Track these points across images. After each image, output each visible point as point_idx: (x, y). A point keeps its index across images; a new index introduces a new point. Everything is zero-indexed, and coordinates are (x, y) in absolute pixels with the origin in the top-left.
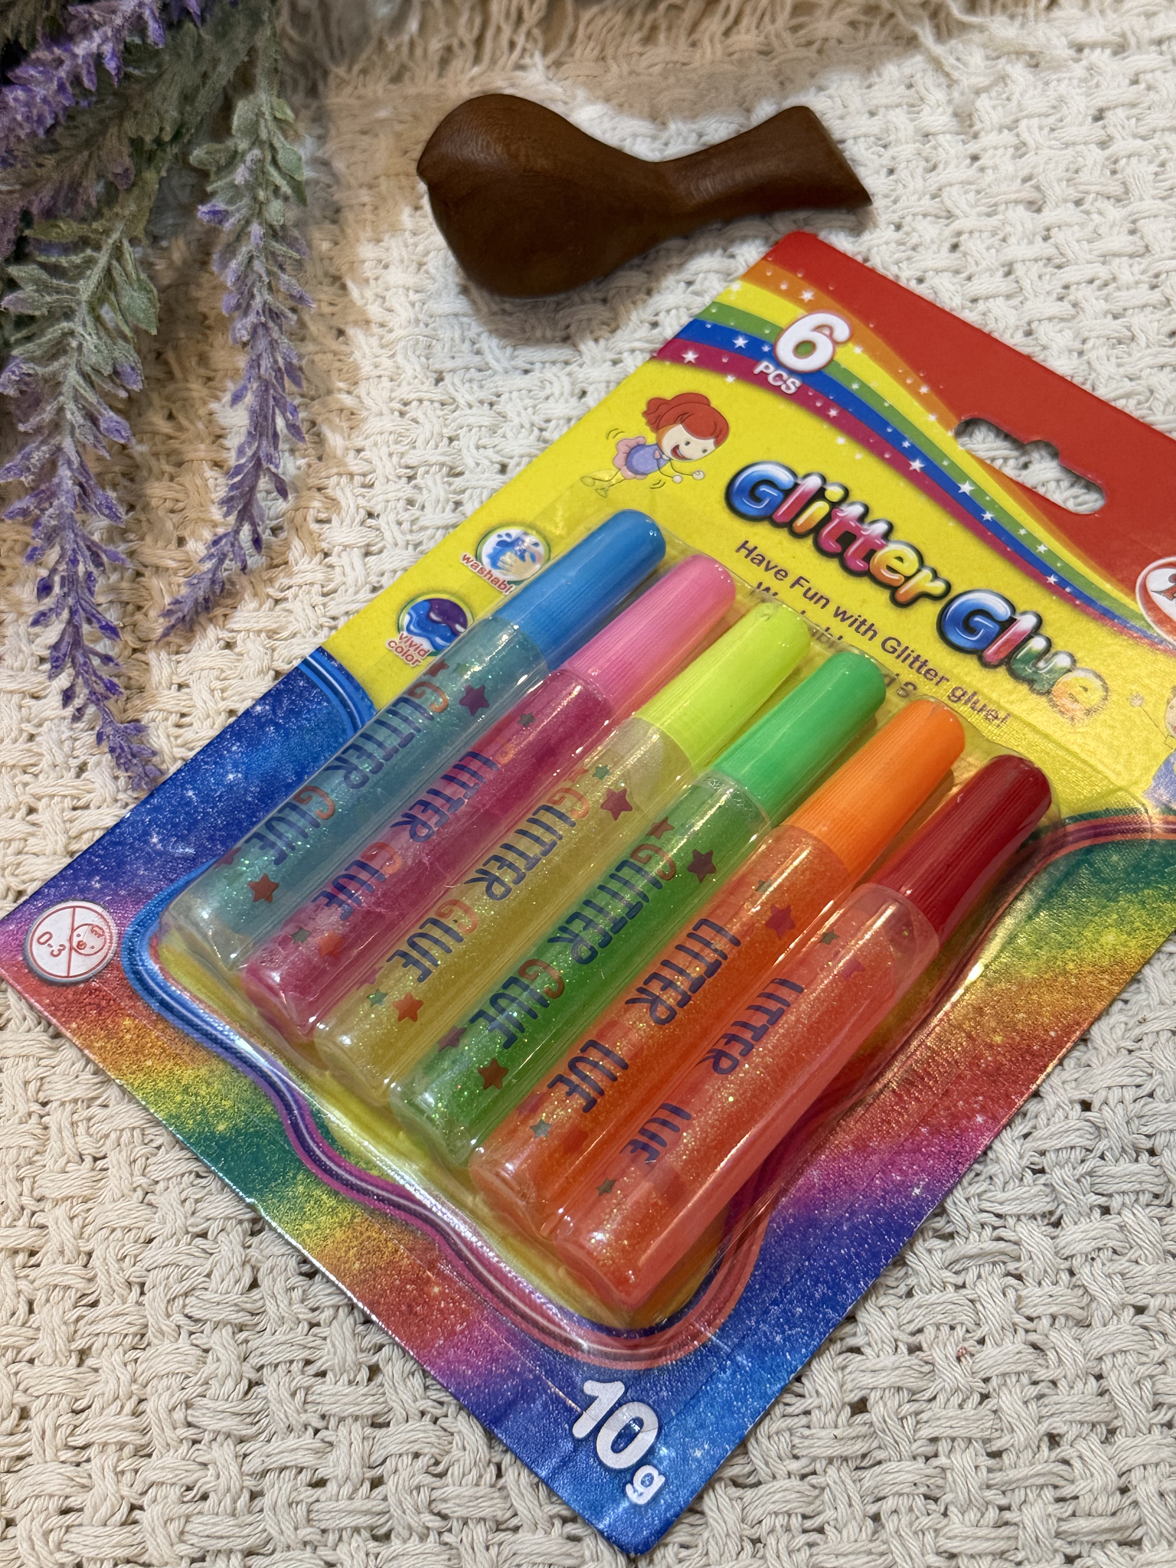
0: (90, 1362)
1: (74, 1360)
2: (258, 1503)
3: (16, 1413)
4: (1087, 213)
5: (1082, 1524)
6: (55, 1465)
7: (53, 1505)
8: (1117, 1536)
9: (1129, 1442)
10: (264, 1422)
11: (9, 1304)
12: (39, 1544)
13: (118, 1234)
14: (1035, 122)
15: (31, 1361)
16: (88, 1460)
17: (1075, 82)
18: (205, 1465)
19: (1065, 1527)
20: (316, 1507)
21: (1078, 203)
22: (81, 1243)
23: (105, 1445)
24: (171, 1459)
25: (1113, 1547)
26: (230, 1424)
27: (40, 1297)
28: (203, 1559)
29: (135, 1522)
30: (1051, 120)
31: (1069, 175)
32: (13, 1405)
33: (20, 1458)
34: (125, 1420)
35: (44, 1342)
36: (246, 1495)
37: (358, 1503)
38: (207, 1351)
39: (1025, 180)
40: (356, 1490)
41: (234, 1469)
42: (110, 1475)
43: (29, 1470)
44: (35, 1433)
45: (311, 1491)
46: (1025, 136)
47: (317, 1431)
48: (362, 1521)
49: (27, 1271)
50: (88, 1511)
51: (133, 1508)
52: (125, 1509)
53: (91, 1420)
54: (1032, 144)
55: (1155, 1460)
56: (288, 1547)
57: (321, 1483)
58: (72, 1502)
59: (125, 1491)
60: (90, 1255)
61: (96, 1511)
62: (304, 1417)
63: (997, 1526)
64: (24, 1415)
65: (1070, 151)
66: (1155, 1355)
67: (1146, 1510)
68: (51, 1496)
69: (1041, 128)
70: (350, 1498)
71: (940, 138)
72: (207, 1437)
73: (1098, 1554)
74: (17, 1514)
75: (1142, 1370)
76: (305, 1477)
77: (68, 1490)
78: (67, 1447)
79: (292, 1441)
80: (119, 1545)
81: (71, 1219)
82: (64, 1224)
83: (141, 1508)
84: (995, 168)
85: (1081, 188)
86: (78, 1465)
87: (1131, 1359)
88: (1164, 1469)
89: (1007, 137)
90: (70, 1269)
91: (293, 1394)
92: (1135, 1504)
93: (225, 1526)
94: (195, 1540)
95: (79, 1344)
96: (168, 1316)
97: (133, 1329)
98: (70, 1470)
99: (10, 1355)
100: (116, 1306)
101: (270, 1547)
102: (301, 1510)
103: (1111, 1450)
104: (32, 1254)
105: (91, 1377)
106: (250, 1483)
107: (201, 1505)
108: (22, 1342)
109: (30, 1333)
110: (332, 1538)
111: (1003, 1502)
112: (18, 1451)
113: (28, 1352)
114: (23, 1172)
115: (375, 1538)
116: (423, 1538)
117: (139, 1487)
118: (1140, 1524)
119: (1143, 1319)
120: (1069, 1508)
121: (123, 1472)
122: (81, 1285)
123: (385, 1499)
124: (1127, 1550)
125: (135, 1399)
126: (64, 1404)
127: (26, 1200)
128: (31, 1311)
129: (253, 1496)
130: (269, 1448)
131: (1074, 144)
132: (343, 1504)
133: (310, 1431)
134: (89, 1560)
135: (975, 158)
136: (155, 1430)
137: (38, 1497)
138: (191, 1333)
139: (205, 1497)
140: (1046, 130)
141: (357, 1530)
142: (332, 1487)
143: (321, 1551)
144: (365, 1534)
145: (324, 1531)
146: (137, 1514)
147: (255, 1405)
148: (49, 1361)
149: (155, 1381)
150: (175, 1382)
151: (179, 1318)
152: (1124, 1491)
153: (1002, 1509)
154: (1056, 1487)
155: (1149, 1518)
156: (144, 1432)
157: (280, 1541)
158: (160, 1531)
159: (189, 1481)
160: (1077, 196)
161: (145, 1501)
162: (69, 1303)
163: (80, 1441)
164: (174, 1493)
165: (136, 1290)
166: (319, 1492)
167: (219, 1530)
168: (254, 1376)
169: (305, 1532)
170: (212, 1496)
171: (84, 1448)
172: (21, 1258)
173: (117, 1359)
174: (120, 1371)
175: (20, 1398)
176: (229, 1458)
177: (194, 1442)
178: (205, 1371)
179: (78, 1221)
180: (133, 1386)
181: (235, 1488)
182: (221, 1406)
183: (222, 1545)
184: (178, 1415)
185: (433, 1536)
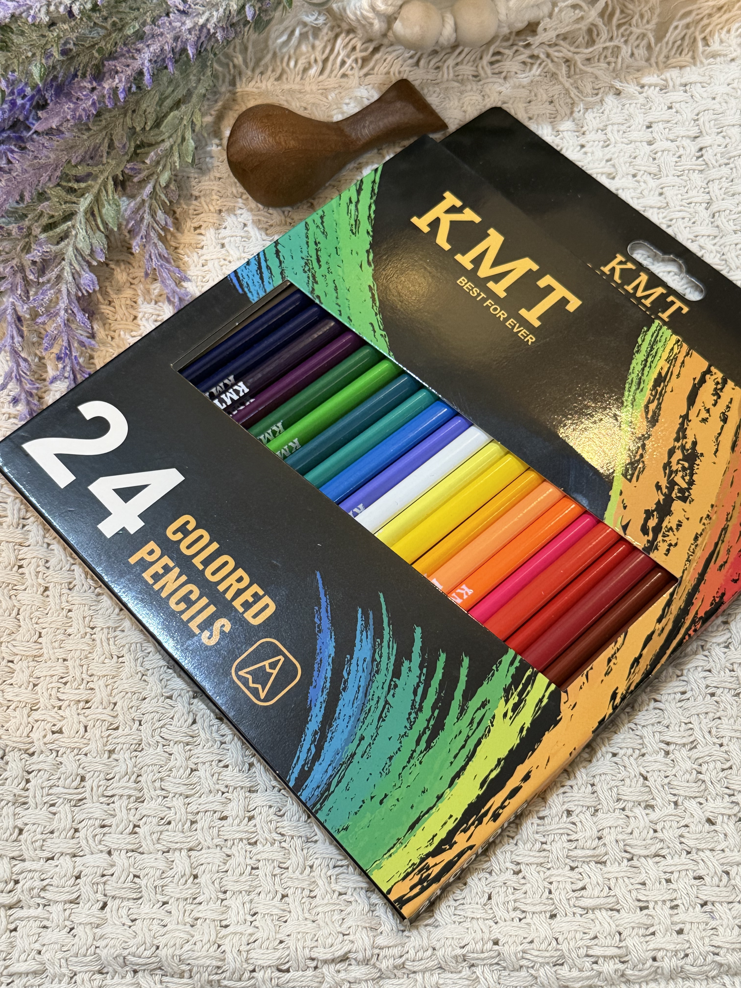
0: (114, 756)
1: (106, 755)
2: (194, 826)
3: (79, 779)
4: (638, 182)
5: (578, 852)
6: (98, 805)
7: (97, 823)
8: (595, 859)
9: (604, 816)
10: (198, 788)
11: (75, 727)
12: (91, 841)
13: (129, 695)
14: (616, 127)
15: (86, 755)
16: (113, 803)
17: (639, 106)
18: (169, 808)
19: (571, 853)
20: (222, 829)
21: (634, 176)
22: (111, 698)
23: (122, 796)
24: (153, 804)
25: (593, 864)
26: (182, 789)
27: (90, 724)
28: (168, 852)
29: (136, 833)
30: (623, 128)
31: (630, 160)
32: (78, 775)
33: (81, 800)
34: (131, 784)
35: (92, 746)
36: (189, 823)
37: (242, 828)
38: (171, 754)
39: (607, 161)
40: (241, 822)
41: (183, 810)
42: (124, 811)
43: (85, 806)
44: (88, 789)
45: (220, 822)
46: (610, 135)
47: (223, 793)
48: (244, 835)
49: (84, 711)
50: (114, 827)
51: (135, 826)
52: (131, 826)
53: (115, 783)
54: (613, 140)
55: (615, 825)
56: (209, 848)
57: (224, 818)
58: (106, 822)
59: (131, 818)
60: (115, 704)
61: (117, 826)
62: (217, 787)
63: (540, 851)
64: (83, 779)
65: (632, 145)
66: (620, 777)
67: (609, 848)
68: (96, 819)
69: (618, 131)
70: (238, 825)
71: (565, 133)
72: (171, 795)
73: (585, 866)
74: (80, 826)
75: (613, 783)
76: (217, 815)
77: (104, 817)
78: (103, 796)
79: (211, 798)
80: (128, 843)
81: (107, 686)
82: (103, 688)
83: (139, 826)
84: (593, 153)
85: (637, 167)
86: (108, 804)
87: (609, 778)
88: (619, 829)
89: (600, 136)
90: (105, 711)
91: (213, 775)
92: (605, 845)
93: (179, 837)
94: (165, 843)
95: (109, 747)
96: (153, 737)
97: (135, 742)
98: (105, 807)
99: (76, 751)
100: (127, 731)
101: (200, 847)
102: (215, 830)
103: (595, 819)
104: (87, 702)
105: (115, 763)
106: (191, 817)
107: (167, 826)
108: (82, 746)
109: (86, 741)
110: (229, 843)
111: (544, 840)
112: (80, 797)
113: (85, 750)
114: (83, 662)
115: (250, 844)
116: (272, 844)
117: (138, 817)
118: (606, 854)
119: (615, 759)
120: (574, 845)
121: (130, 809)
122: (111, 719)
123: (255, 826)
124: (599, 865)
125: (135, 775)
126: (102, 775)
127: (84, 676)
128: (86, 731)
129: (192, 823)
130: (201, 800)
131: (635, 142)
132: (235, 828)
133: (220, 793)
134: (115, 849)
135: (582, 146)
136: (145, 790)
137: (90, 819)
138: (164, 746)
139: (169, 823)
140: (621, 132)
141: (241, 840)
142: (230, 820)
143: (224, 849)
144: (245, 842)
145: (226, 840)
146: (137, 829)
147: (195, 780)
148: (95, 755)
149: (146, 768)
150: (156, 768)
151: (158, 738)
152: (600, 838)
153: (542, 843)
154: (568, 835)
155: (610, 851)
156: (141, 790)
157: (205, 844)
158: (148, 837)
159: (162, 816)
160: (634, 172)
161: (141, 823)
162: (104, 728)
163: (110, 793)
164: (155, 820)
165: (137, 723)
166: (224, 822)
167: (176, 839)
168: (194, 767)
169: (216, 841)
170: (173, 823)
171: (112, 796)
172: (81, 705)
173: (127, 755)
174: (128, 761)
175: (81, 771)
176: (181, 805)
177: (165, 797)
178: (171, 764)
179: (110, 687)
180: (135, 769)
181: (184, 819)
182: (178, 781)
183: (177, 846)
184: (157, 784)
185: (277, 844)
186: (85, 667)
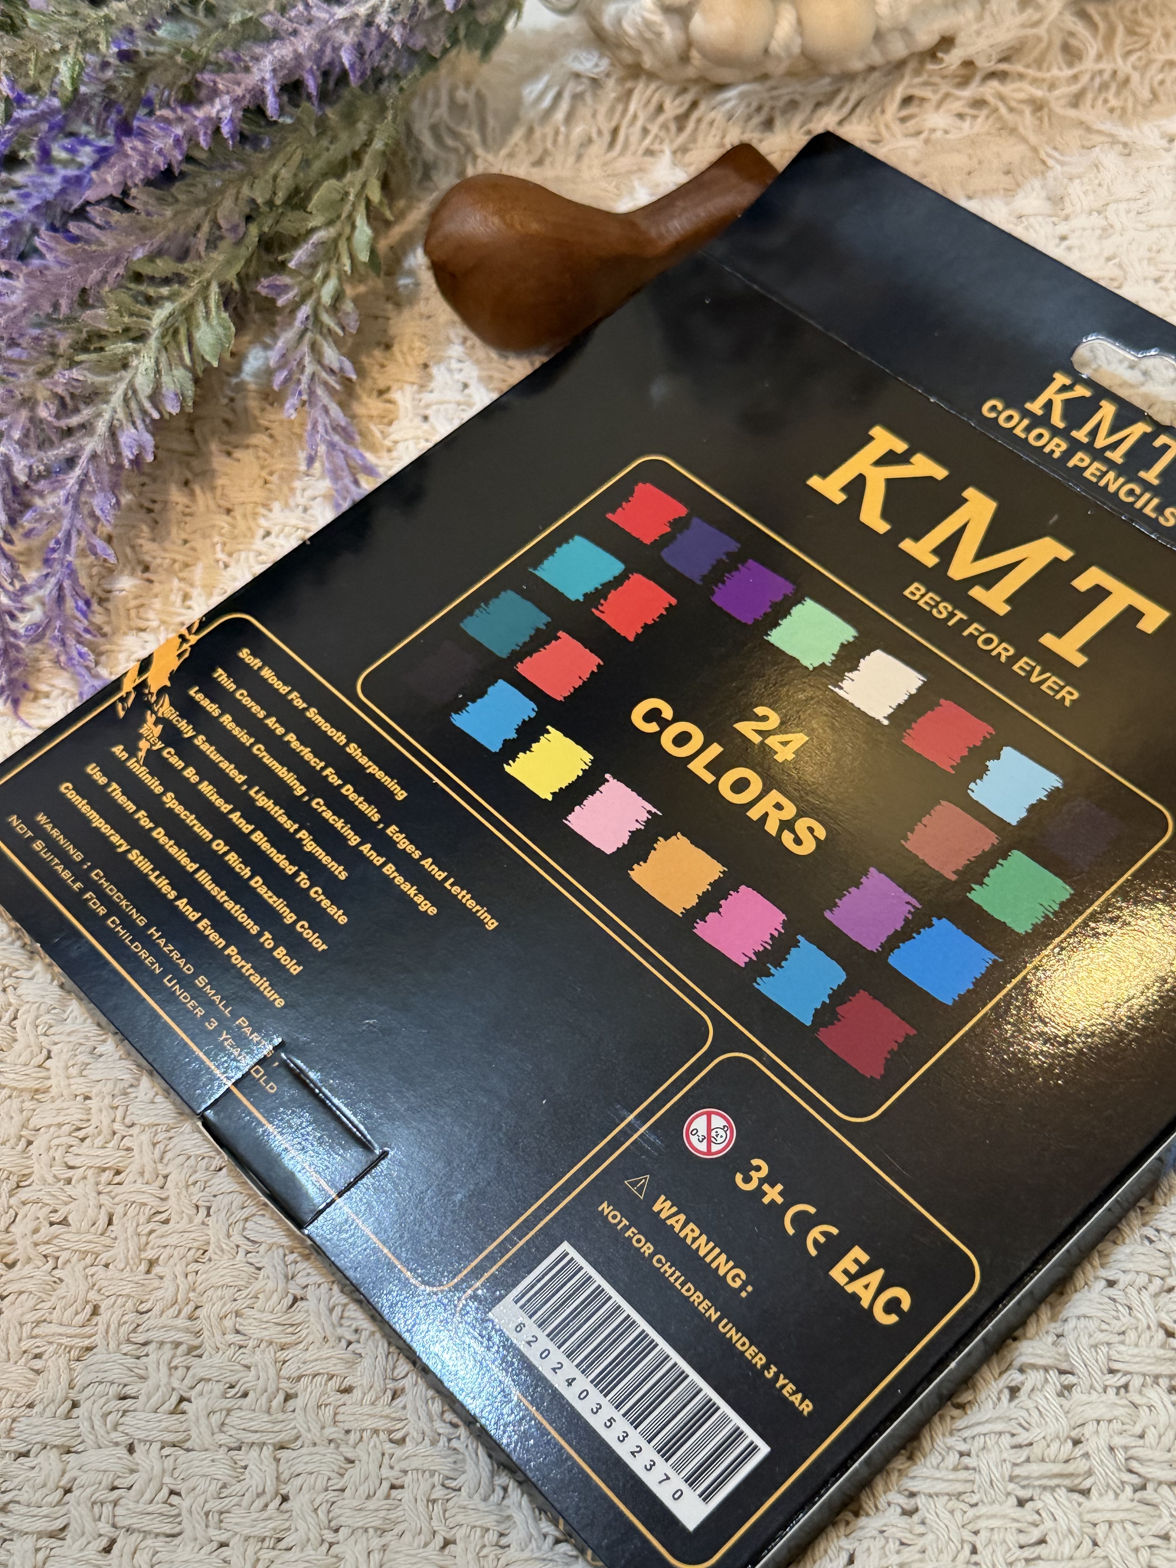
0: (157, 1270)
1: (143, 1267)
2: (291, 1404)
3: (89, 1309)
4: (1166, 289)
5: (1035, 1469)
6: (118, 1356)
7: (113, 1390)
8: (1067, 1482)
9: (1085, 1398)
10: (305, 1332)
11: (91, 1212)
12: (97, 1423)
13: (192, 1161)
14: (1123, 206)
15: (107, 1266)
16: (147, 1355)
17: (1164, 170)
18: (248, 1367)
19: (1018, 1471)
20: (341, 1409)
21: (1157, 280)
22: (160, 1166)
23: (162, 1344)
24: (217, 1359)
25: (1062, 1493)
26: (273, 1332)
27: (119, 1211)
28: (239, 1449)
29: (184, 1413)
30: (1139, 204)
31: (1148, 255)
32: (87, 1302)
33: (89, 1349)
34: (181, 1322)
35: (119, 1250)
36: (281, 1397)
37: (378, 1410)
38: (259, 1269)
39: (1109, 259)
40: (377, 1399)
41: (272, 1372)
42: (164, 1369)
43: (96, 1358)
44: (101, 1328)
45: (339, 1396)
46: (1113, 218)
47: (350, 1343)
48: (382, 1424)
49: (111, 1187)
50: (142, 1399)
51: (182, 1399)
52: (174, 1399)
53: (152, 1321)
54: (1118, 226)
55: (1108, 1416)
56: (315, 1444)
57: (348, 1390)
58: (129, 1390)
59: (176, 1384)
60: (166, 1177)
61: (149, 1399)
62: (340, 1331)
63: (955, 1469)
64: (95, 1311)
65: (1155, 233)
67: (1095, 1462)
68: (112, 1383)
69: (1128, 212)
70: (373, 1404)
71: (1032, 220)
72: (251, 1343)
73: (1047, 1497)
74: (81, 1397)
76: (334, 1384)
77: (126, 1380)
78: (129, 1341)
79: (326, 1352)
80: (166, 1430)
81: (154, 1145)
82: (147, 1148)
83: (189, 1401)
84: (1081, 248)
85: (1163, 267)
86: (138, 1358)
88: (1117, 1426)
89: (1096, 220)
90: (146, 1188)
91: (331, 1310)
92: (1086, 1455)
93: (261, 1421)
94: (232, 1432)
95: (150, 1254)
96: (229, 1236)
97: (196, 1244)
98: (130, 1361)
99: (89, 1259)
100: (183, 1225)
101: (299, 1443)
102: (329, 1412)
103: (1066, 1404)
104: (118, 1173)
105: (156, 1283)
106: (285, 1385)
107: (241, 1402)
108: (99, 1248)
109: (108, 1242)
110: (353, 1437)
111: (963, 1447)
112: (87, 1343)
113: (104, 1258)
114: (116, 1102)
115: (391, 1441)
116: (434, 1443)
117: (188, 1382)
118: (1090, 1473)
119: (1111, 1292)
120: (1024, 1454)
121: (176, 1368)
122: (154, 1202)
123: (404, 1408)
124: (1076, 1497)
125: (191, 1306)
126: (130, 1304)
127: (117, 1126)
128: (110, 1223)
129: (288, 1397)
130: (307, 1356)
131: (1159, 226)
132: (367, 1409)
133: (344, 1343)
134: (140, 1440)
135: (1063, 238)
136: (206, 1334)
137: (101, 1383)
138: (248, 1252)
139: (245, 1395)
140: (1133, 214)
141: (376, 1432)
142: (357, 1394)
143: (343, 1448)
144: (383, 1436)
145: (348, 1432)
146: (185, 1405)
147: (298, 1317)
148: (122, 1266)
149: (211, 1290)
150: (228, 1293)
151: (237, 1239)
152: (1076, 1442)
153: (962, 1454)
154: (1013, 1435)
155: (1098, 1470)
156: (198, 1334)
157: (307, 1437)
158: (203, 1421)
159: (232, 1379)
160: (1157, 274)
161: (193, 1394)
162: (142, 1219)
163: (141, 1339)
164: (218, 1389)
165: (203, 1212)
166: (346, 1397)
167: (255, 1425)
168: (299, 1293)
169: (330, 1432)
170: (251, 1395)
171: (145, 1344)
172: (106, 1176)
173: (179, 1270)
174: (181, 1279)
175: (93, 1295)
176: (269, 1361)
177: (241, 1347)
178: (256, 1286)
179: (160, 1147)
180: (191, 1295)
181: (271, 1388)
182: (266, 1316)
183: (254, 1437)
184: (228, 1323)
185: (443, 1440)
186: (120, 1110)
